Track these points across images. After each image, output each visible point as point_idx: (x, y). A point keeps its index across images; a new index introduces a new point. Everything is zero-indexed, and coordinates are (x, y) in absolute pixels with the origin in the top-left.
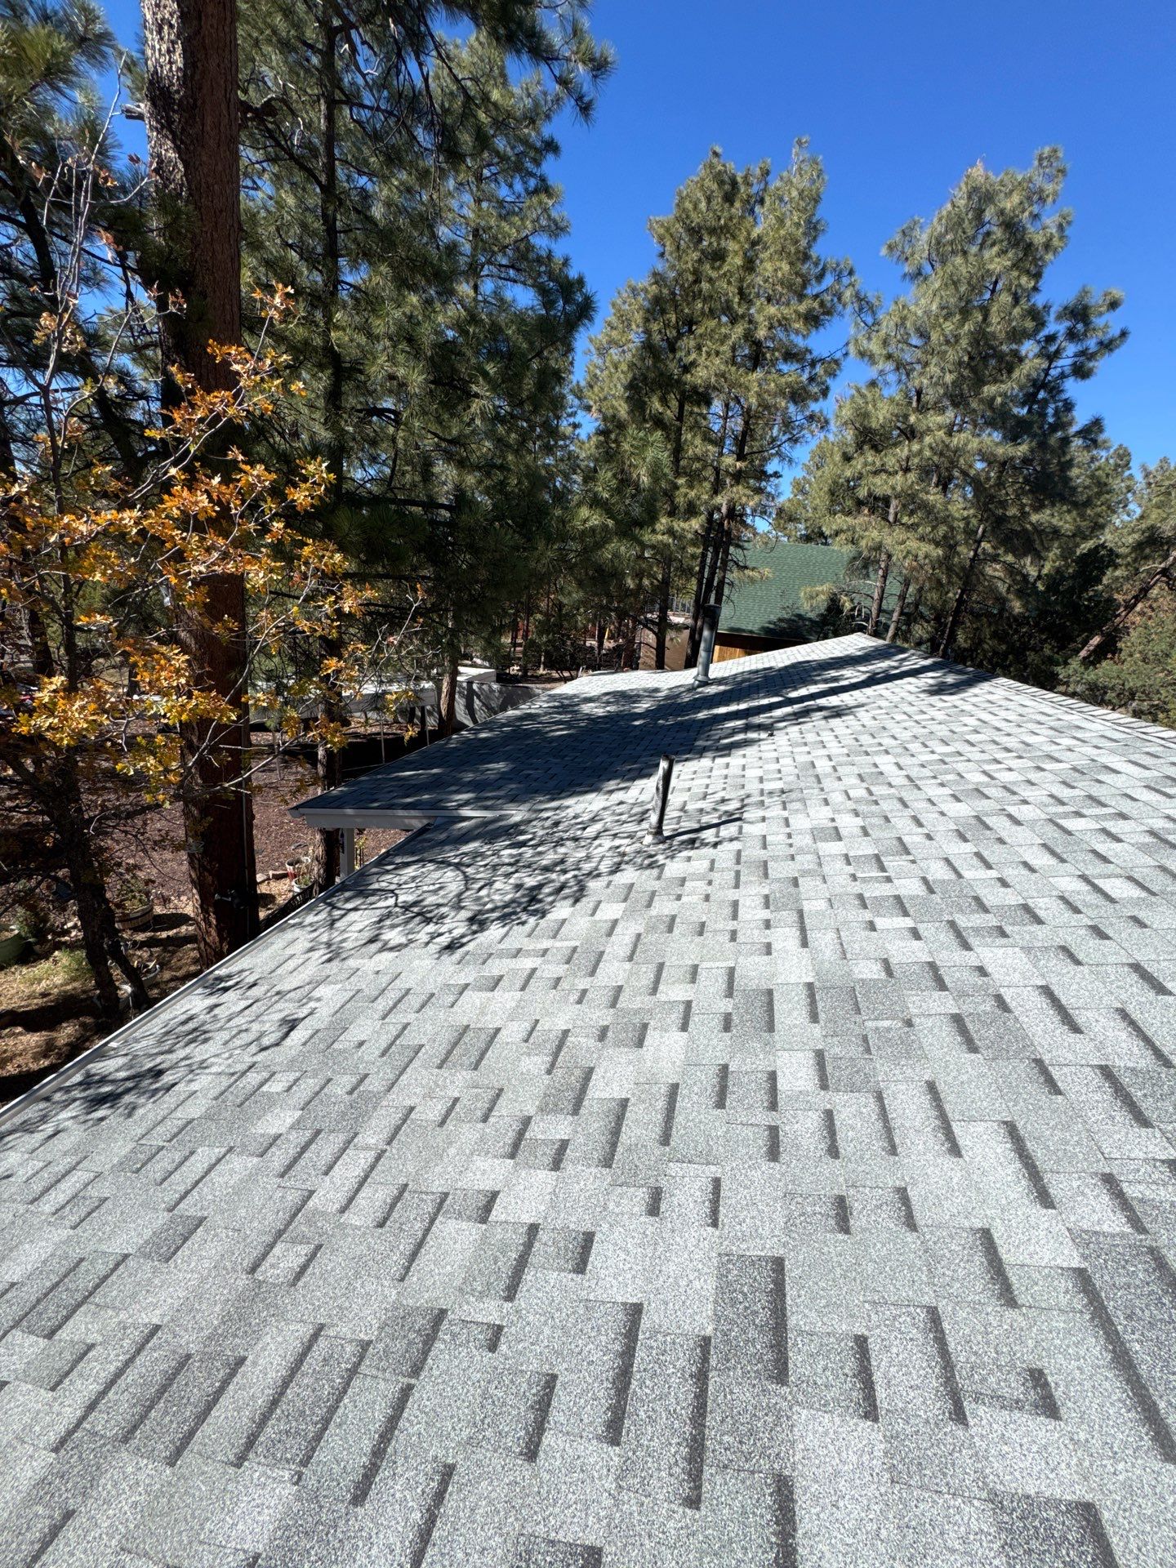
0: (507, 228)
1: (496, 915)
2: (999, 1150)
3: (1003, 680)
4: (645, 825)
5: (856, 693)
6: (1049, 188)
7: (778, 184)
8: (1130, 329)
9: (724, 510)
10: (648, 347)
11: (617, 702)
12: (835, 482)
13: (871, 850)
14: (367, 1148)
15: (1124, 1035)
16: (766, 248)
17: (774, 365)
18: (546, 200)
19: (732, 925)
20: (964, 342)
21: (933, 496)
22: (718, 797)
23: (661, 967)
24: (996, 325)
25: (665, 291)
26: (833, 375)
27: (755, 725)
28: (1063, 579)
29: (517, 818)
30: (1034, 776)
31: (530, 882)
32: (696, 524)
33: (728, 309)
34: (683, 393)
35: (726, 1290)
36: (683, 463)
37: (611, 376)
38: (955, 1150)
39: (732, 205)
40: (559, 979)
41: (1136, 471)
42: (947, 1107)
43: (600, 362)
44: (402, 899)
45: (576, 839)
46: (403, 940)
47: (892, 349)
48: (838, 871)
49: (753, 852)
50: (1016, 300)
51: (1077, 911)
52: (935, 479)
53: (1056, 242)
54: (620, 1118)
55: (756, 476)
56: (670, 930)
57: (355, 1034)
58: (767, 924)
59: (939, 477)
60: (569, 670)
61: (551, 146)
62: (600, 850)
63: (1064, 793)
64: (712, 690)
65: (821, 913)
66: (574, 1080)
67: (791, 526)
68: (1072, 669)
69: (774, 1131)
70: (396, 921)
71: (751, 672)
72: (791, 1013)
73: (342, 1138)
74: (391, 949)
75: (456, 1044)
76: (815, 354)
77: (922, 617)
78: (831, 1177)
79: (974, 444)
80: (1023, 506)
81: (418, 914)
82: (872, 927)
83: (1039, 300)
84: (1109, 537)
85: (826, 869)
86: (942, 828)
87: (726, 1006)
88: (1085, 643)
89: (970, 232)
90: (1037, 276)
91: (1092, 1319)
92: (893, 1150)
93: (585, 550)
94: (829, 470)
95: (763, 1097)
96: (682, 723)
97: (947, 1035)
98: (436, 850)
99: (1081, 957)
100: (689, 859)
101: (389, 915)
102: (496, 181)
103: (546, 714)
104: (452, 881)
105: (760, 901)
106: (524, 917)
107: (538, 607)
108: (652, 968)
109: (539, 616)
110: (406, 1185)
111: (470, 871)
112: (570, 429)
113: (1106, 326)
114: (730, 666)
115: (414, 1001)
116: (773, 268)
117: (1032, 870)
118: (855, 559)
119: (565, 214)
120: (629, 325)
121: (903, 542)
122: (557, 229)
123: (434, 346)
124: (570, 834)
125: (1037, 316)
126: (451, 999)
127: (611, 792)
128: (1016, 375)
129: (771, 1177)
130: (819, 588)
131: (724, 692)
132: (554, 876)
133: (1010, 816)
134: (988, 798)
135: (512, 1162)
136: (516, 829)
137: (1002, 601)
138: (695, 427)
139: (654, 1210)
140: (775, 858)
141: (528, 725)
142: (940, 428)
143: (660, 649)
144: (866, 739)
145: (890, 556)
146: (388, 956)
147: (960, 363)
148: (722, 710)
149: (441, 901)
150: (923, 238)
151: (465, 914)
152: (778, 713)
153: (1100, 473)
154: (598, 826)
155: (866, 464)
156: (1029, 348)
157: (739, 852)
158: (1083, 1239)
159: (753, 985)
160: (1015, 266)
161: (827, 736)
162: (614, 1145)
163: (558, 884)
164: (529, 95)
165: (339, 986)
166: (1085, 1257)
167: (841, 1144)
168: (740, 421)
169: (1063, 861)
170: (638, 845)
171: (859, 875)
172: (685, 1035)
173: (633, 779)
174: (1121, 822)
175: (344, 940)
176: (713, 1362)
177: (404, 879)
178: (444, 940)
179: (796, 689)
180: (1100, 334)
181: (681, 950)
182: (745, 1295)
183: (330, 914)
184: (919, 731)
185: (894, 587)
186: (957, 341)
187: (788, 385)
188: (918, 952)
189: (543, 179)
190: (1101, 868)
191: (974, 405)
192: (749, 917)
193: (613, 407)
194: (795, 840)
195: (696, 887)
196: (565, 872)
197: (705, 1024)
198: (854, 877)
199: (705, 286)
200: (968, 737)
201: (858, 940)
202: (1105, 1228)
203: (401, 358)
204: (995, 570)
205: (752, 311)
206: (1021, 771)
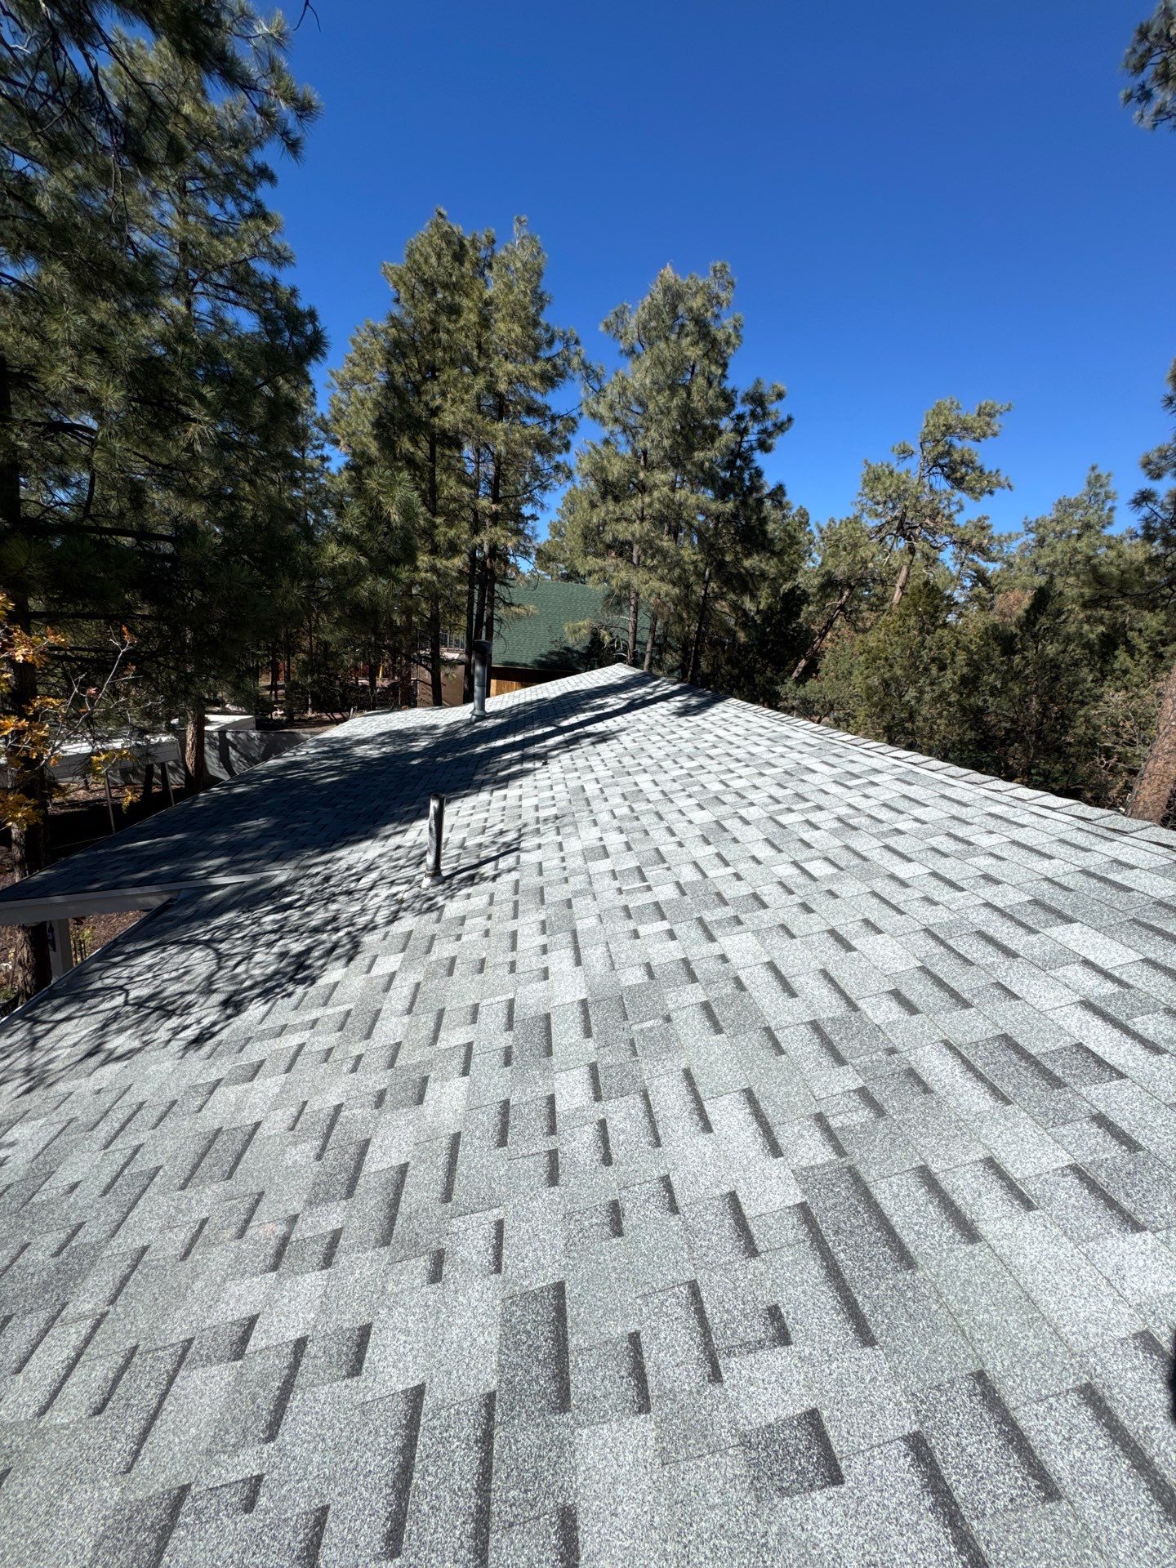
0: (221, 248)
1: (256, 991)
2: (740, 1117)
3: (733, 701)
4: (423, 868)
5: (618, 719)
6: (723, 295)
7: (504, 253)
8: (794, 416)
9: (486, 549)
10: (391, 386)
11: (393, 743)
12: (587, 527)
13: (634, 864)
14: (82, 1317)
15: (825, 991)
16: (498, 310)
17: (518, 418)
18: (264, 227)
19: (510, 956)
20: (675, 414)
21: (666, 543)
22: (496, 829)
23: (441, 1014)
24: (697, 403)
25: (404, 336)
26: (572, 431)
27: (531, 755)
28: (773, 614)
29: (282, 878)
30: (758, 781)
31: (296, 947)
32: (458, 562)
33: (467, 360)
34: (433, 435)
35: (510, 1336)
36: (440, 502)
37: (357, 412)
38: (707, 1127)
39: (462, 264)
40: (330, 1050)
41: (813, 527)
42: (700, 1089)
43: (344, 397)
44: (133, 995)
45: (349, 893)
46: (137, 1044)
47: (618, 414)
48: (606, 887)
49: (530, 880)
50: (710, 383)
51: (791, 892)
52: (666, 528)
53: (733, 339)
54: (399, 1186)
55: (513, 518)
56: (450, 973)
57: (65, 1176)
58: (544, 950)
59: (670, 526)
60: (340, 711)
61: (264, 173)
62: (376, 900)
63: (779, 793)
64: (489, 724)
65: (591, 930)
66: (348, 1161)
67: (552, 565)
68: (787, 688)
69: (553, 1155)
70: (126, 1023)
71: (526, 704)
72: (567, 1034)
73: (43, 1315)
74: (119, 1059)
75: (204, 1155)
76: (554, 410)
77: (671, 647)
78: (604, 1184)
79: (692, 500)
80: (736, 553)
81: (156, 1009)
82: (636, 935)
83: (728, 385)
84: (800, 580)
85: (596, 886)
86: (691, 834)
87: (506, 1039)
88: (796, 665)
89: (669, 323)
90: (725, 366)
91: (811, 1244)
92: (657, 1143)
93: (337, 589)
94: (579, 515)
95: (542, 1124)
96: (460, 759)
97: (699, 1022)
98: (181, 929)
99: (794, 931)
100: (469, 896)
101: (115, 1018)
102: (204, 196)
103: (314, 760)
104: (200, 961)
105: (536, 927)
106: (290, 988)
107: (299, 647)
108: (432, 1016)
109: (302, 656)
110: (136, 1347)
111: (223, 946)
112: (318, 461)
113: (777, 412)
114: (505, 699)
115: (149, 1115)
116: (504, 329)
117: (759, 862)
118: (609, 596)
119: (288, 244)
120: (372, 364)
121: (646, 582)
122: (280, 259)
123: (134, 361)
124: (344, 887)
125: (727, 397)
126: (199, 1102)
127: (387, 837)
128: (717, 444)
129: (552, 1202)
130: (581, 623)
131: (501, 725)
132: (324, 936)
133: (741, 818)
134: (725, 804)
135: (274, 1275)
136: (281, 890)
137: (731, 633)
138: (448, 469)
139: (435, 1276)
140: (550, 884)
141: (293, 774)
142: (665, 484)
143: (436, 685)
144: (627, 761)
145: (638, 595)
146: (116, 1067)
147: (674, 431)
148: (500, 743)
149: (186, 988)
150: (633, 322)
151: (217, 998)
152: (551, 742)
153: (789, 528)
154: (374, 875)
155: (608, 512)
156: (725, 423)
157: (517, 882)
158: (804, 1176)
159: (532, 1012)
160: (706, 355)
161: (595, 761)
162: (392, 1219)
163: (328, 945)
164: (234, 117)
165: (41, 1122)
166: (805, 1192)
167: (613, 1149)
168: (491, 466)
169: (780, 851)
170: (416, 889)
171: (624, 888)
172: (467, 1079)
173: (411, 821)
174: (819, 813)
175: (51, 1061)
176: (497, 1418)
177: (137, 970)
178: (190, 1033)
179: (566, 718)
180: (773, 417)
181: (462, 990)
182: (528, 1333)
183: (30, 1031)
184: (670, 749)
185: (645, 622)
186: (669, 412)
187: (532, 436)
188: (672, 951)
189: (259, 205)
190: (808, 853)
191: (689, 467)
192: (527, 945)
193: (362, 443)
194: (569, 863)
195: (477, 923)
196: (337, 930)
197: (486, 1064)
198: (620, 891)
199: (444, 336)
200: (708, 752)
201: (625, 949)
202: (819, 1161)
203: (91, 370)
204: (723, 607)
205: (492, 366)
206: (749, 777)
